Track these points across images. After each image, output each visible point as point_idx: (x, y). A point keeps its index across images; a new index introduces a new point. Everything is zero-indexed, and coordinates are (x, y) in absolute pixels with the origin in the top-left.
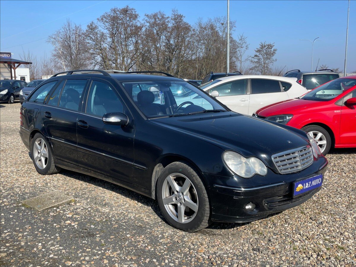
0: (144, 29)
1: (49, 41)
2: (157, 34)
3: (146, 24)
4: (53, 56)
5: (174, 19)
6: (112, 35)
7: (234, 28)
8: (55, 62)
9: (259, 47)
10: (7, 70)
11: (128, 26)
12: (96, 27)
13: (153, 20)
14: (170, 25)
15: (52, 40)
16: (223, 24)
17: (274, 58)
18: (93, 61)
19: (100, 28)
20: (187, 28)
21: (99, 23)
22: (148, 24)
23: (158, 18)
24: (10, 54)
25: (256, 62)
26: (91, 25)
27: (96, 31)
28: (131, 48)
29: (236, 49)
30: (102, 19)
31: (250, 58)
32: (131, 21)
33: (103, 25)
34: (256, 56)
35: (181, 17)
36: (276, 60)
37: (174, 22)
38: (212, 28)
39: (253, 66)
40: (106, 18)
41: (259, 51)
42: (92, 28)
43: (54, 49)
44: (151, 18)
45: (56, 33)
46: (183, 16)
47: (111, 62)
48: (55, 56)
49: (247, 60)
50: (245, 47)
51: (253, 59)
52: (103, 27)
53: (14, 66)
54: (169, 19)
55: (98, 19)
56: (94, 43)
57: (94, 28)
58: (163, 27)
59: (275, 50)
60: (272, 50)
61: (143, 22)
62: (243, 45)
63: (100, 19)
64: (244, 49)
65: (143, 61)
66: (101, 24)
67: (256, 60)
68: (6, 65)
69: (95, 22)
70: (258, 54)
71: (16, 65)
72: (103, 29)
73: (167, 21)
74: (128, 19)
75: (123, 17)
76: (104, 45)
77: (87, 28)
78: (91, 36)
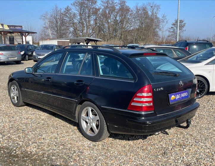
0: (101, 10)
1: (41, 18)
2: (109, 13)
3: (102, 7)
4: (43, 28)
5: (120, 4)
6: (81, 14)
7: (159, 10)
8: (45, 32)
9: (174, 22)
10: (19, 37)
11: (91, 8)
12: (70, 9)
13: (106, 5)
14: (117, 8)
15: (43, 17)
16: (152, 7)
17: (184, 29)
18: (68, 31)
19: (73, 10)
20: (128, 10)
21: (72, 6)
22: (103, 7)
23: (110, 3)
24: (21, 26)
25: (172, 32)
26: (67, 8)
27: (70, 12)
28: (92, 22)
29: (159, 23)
30: (74, 4)
31: (169, 29)
32: (92, 5)
33: (75, 8)
34: (172, 28)
35: (125, 2)
36: (185, 30)
37: (119, 5)
38: (144, 9)
39: (171, 34)
40: (77, 3)
41: (174, 24)
42: (68, 10)
43: (44, 23)
44: (105, 3)
45: (45, 13)
46: (126, 1)
47: (79, 32)
48: (45, 28)
49: (167, 30)
50: (166, 22)
51: (170, 29)
52: (75, 9)
53: (25, 35)
54: (117, 4)
55: (71, 4)
56: (69, 19)
57: (69, 10)
58: (113, 9)
59: (185, 24)
60: (183, 24)
61: (100, 6)
62: (165, 21)
63: (73, 4)
64: (165, 23)
65: (99, 31)
66: (73, 7)
67: (172, 30)
68: (19, 34)
69: (70, 6)
70: (173, 26)
71: (27, 34)
72: (75, 10)
73: (115, 5)
74: (91, 4)
75: (88, 3)
76: (75, 21)
77: (65, 10)
78: (67, 15)
